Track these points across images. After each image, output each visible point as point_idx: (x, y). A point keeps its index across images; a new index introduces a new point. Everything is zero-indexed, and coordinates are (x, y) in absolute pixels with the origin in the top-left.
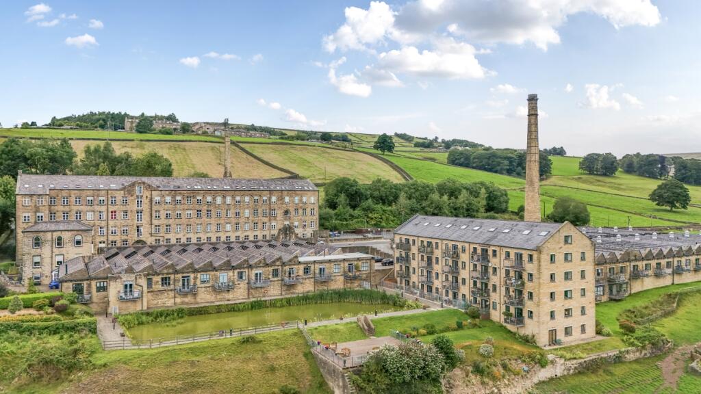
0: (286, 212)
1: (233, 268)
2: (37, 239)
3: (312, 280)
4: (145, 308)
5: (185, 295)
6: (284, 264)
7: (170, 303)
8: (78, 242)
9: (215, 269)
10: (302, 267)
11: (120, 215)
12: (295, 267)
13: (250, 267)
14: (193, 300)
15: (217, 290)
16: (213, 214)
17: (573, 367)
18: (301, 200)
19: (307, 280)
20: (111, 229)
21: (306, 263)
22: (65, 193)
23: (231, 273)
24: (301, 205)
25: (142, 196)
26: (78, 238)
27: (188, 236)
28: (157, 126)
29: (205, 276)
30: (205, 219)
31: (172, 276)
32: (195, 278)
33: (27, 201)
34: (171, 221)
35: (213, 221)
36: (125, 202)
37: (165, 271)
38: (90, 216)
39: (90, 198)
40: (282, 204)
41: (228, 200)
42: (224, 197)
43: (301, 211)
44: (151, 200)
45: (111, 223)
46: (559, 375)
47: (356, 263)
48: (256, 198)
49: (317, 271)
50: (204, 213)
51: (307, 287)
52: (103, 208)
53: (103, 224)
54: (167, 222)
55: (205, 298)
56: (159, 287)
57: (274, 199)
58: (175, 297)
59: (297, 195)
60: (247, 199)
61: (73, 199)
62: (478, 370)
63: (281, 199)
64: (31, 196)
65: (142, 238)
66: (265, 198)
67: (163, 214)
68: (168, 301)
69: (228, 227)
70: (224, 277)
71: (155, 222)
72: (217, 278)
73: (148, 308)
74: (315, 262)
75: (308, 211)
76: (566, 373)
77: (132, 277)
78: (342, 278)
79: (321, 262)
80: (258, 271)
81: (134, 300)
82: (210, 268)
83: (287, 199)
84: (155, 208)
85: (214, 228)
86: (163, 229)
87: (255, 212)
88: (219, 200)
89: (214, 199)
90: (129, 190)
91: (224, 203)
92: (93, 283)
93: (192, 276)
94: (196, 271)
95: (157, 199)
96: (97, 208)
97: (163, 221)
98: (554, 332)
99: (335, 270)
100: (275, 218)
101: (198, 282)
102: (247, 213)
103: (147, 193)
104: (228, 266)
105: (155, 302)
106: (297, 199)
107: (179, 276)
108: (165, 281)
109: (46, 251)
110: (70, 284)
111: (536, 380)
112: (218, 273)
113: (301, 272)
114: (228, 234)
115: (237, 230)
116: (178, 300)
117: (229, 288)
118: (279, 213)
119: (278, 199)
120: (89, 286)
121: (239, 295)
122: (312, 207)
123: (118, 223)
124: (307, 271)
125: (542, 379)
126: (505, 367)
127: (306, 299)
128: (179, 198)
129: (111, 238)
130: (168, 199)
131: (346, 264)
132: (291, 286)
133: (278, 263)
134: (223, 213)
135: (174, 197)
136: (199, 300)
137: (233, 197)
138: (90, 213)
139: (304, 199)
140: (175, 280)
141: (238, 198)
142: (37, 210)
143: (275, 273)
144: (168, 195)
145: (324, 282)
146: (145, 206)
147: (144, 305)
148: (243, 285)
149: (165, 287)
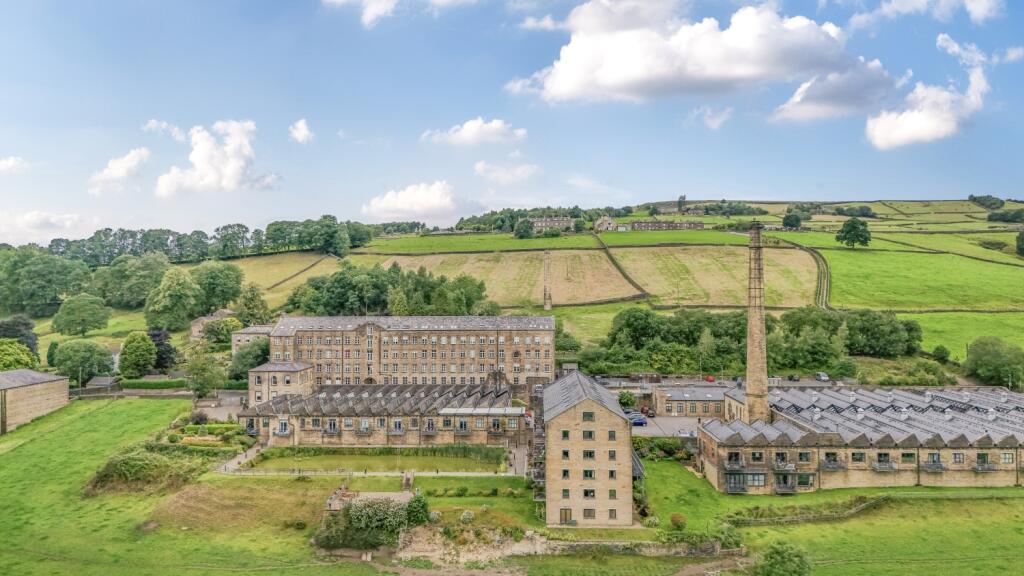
0: (517, 354)
1: (374, 415)
2: (259, 378)
3: (452, 433)
4: (296, 444)
5: (331, 436)
6: (422, 415)
7: (319, 441)
8: (288, 382)
9: (357, 415)
10: (441, 419)
11: (354, 354)
12: (435, 419)
13: (390, 415)
14: (338, 441)
15: (359, 434)
16: (438, 354)
17: (559, 547)
18: (533, 341)
19: (447, 433)
20: (345, 367)
21: (446, 416)
22: (309, 334)
23: (372, 420)
24: (532, 346)
25: (371, 337)
26: (288, 378)
27: (415, 375)
28: (540, 225)
29: (350, 421)
30: (429, 359)
31: (321, 419)
32: (341, 422)
33: (277, 341)
34: (397, 361)
35: (437, 361)
36: (357, 343)
37: (315, 414)
38: (328, 354)
39: (328, 339)
40: (511, 345)
41: (454, 340)
42: (449, 337)
43: (533, 353)
44: (380, 341)
45: (345, 361)
46: (539, 552)
47: (501, 419)
48: (482, 338)
49: (458, 425)
50: (429, 352)
51: (445, 439)
52: (339, 348)
53: (339, 362)
54: (393, 361)
55: (348, 440)
56: (311, 427)
57: (502, 339)
58: (323, 437)
59: (528, 335)
60: (473, 339)
61: (315, 339)
62: (447, 533)
63: (510, 339)
64: (280, 337)
65: (372, 376)
66: (492, 338)
67: (391, 353)
68: (316, 440)
69: (453, 368)
70: (365, 422)
71: (384, 361)
72: (359, 424)
73: (300, 444)
74: (455, 415)
75: (542, 352)
76: (549, 552)
77: (286, 417)
78: (486, 433)
79: (462, 416)
80: (398, 420)
81: (287, 437)
82: (351, 413)
83: (517, 339)
84: (383, 348)
85: (438, 368)
86: (391, 368)
87: (481, 353)
88: (444, 340)
89: (439, 339)
90: (360, 330)
91: (449, 343)
92: (261, 419)
93: (337, 419)
94: (340, 415)
95: (385, 339)
96: (334, 347)
97: (390, 360)
98: (568, 512)
99: (480, 425)
100: (503, 360)
101: (343, 425)
102: (473, 354)
103: (376, 334)
104: (369, 413)
105: (307, 439)
106: (528, 340)
107: (327, 419)
108: (316, 422)
109: (264, 387)
110: (245, 419)
111: (508, 552)
112: (360, 419)
113: (440, 424)
114: (453, 375)
115: (462, 371)
116: (326, 440)
117: (369, 432)
118: (508, 355)
119: (507, 340)
120: (258, 421)
121: (379, 440)
122: (546, 348)
123: (351, 361)
124: (447, 423)
125: (516, 553)
126: (478, 534)
127: (446, 451)
128: (405, 338)
129: (345, 375)
130: (396, 339)
131: (491, 420)
132: (429, 437)
133: (416, 413)
134: (449, 353)
135: (400, 337)
136: (343, 441)
137: (458, 337)
138: (329, 352)
139: (537, 339)
140: (323, 422)
141: (463, 339)
142: (285, 349)
143: (414, 423)
144: (395, 335)
145: (465, 437)
146: (375, 347)
147: (295, 441)
148: (383, 432)
149: (316, 428)
